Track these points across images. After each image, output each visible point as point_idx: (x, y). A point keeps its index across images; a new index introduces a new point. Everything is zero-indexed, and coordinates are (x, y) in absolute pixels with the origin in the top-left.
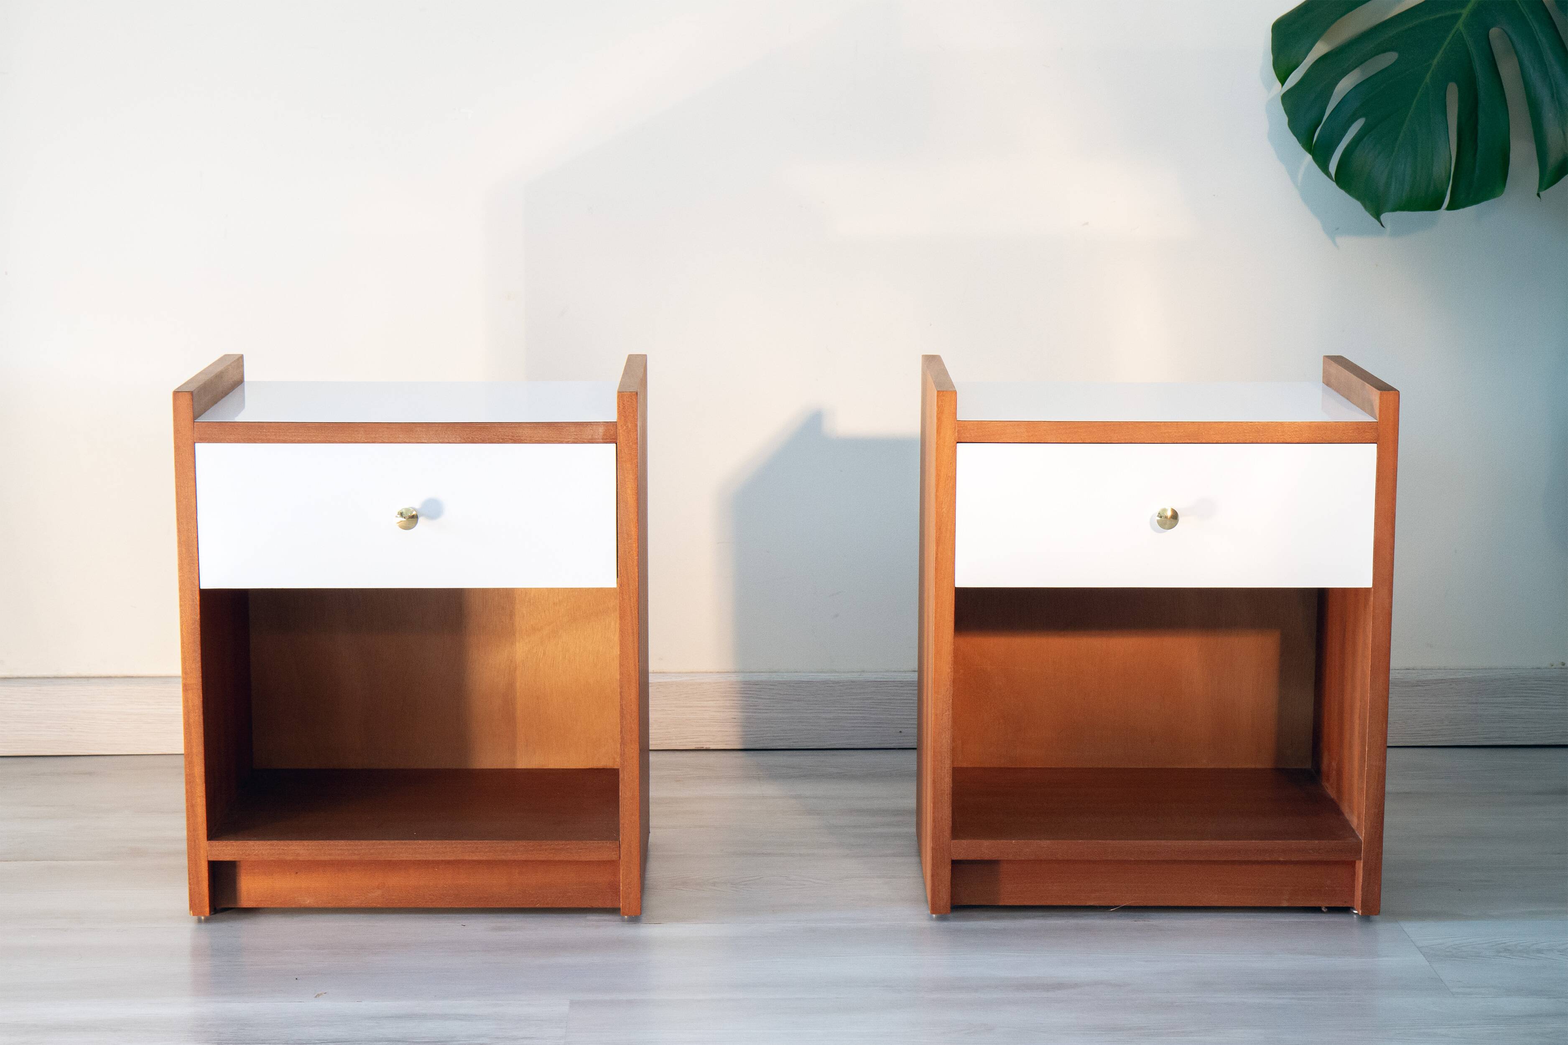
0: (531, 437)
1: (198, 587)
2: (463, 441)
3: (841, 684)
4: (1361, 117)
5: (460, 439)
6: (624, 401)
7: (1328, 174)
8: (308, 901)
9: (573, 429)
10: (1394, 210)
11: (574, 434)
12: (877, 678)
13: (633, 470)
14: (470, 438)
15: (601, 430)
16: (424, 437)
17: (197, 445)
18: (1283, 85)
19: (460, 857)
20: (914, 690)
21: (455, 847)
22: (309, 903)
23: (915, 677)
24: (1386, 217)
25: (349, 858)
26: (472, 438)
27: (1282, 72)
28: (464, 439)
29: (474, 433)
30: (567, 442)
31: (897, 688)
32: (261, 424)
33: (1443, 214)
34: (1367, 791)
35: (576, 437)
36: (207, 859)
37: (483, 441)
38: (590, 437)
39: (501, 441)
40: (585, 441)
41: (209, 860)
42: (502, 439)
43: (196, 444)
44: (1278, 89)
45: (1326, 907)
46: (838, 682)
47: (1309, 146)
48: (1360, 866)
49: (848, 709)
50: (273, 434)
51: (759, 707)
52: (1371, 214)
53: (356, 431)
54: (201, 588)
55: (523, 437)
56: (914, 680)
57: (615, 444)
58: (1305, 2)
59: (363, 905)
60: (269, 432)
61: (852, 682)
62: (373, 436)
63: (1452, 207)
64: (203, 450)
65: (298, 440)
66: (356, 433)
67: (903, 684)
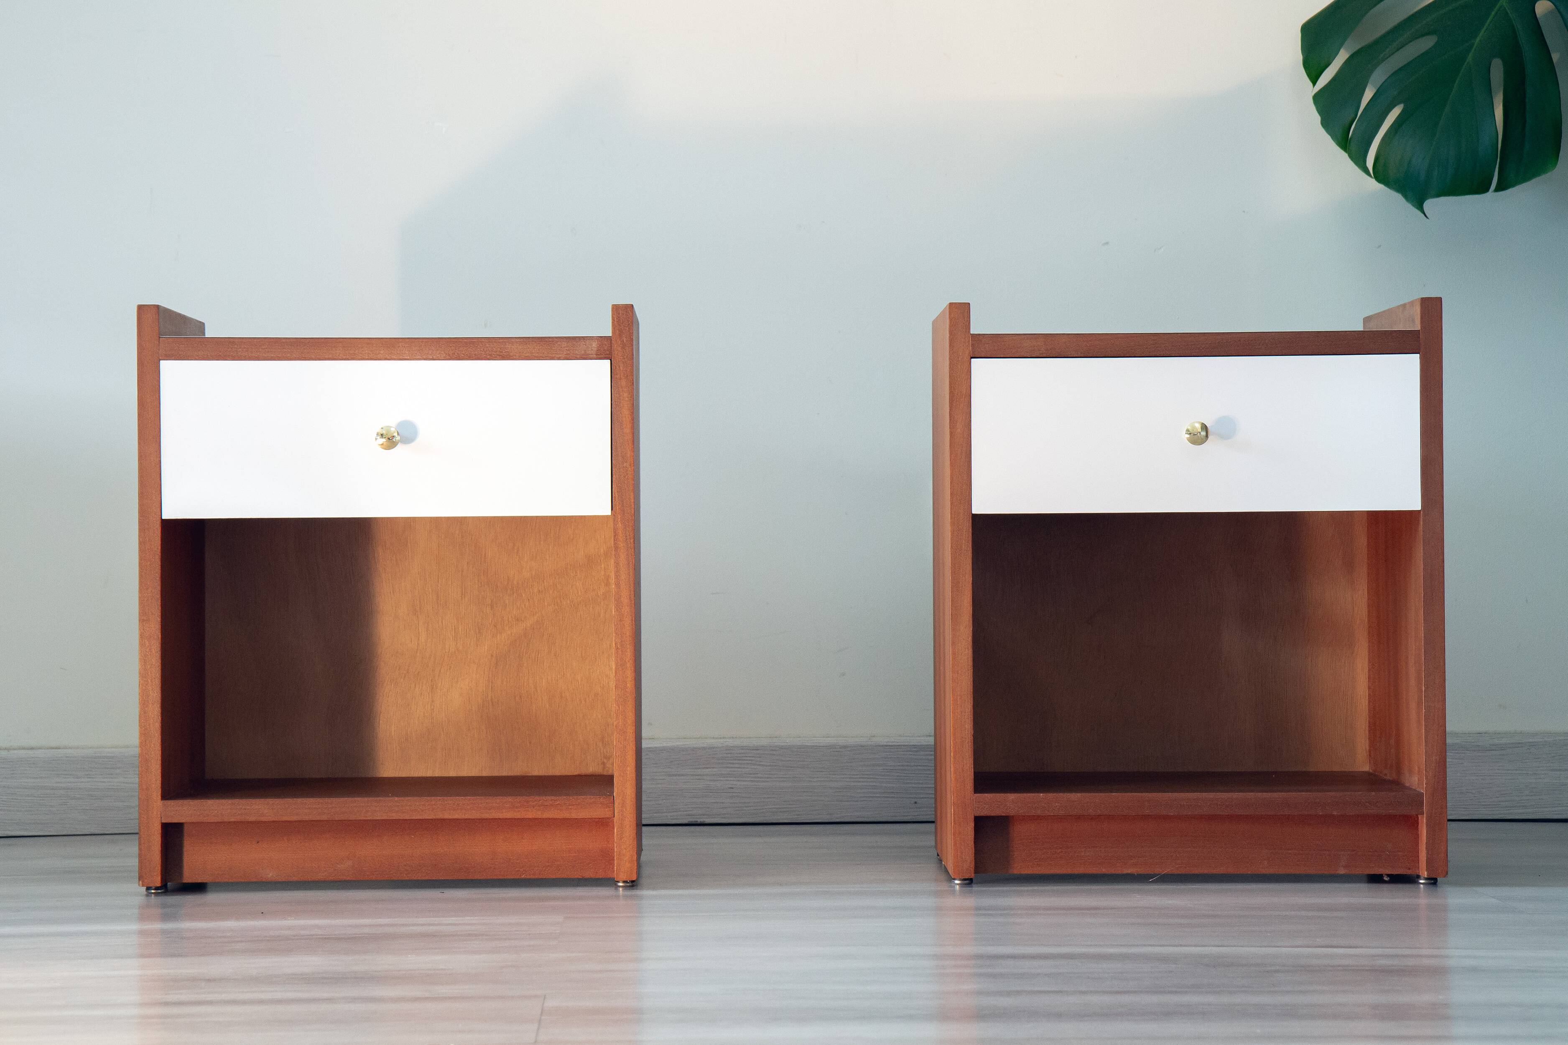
0: (520, 352)
1: (160, 516)
2: (448, 357)
3: (849, 749)
4: (1398, 104)
5: (444, 355)
6: (619, 314)
7: (1366, 171)
8: (271, 874)
9: (564, 344)
10: (1439, 195)
11: (566, 350)
12: (888, 742)
13: (629, 387)
14: (456, 354)
15: (595, 345)
16: (407, 353)
17: (163, 363)
18: (1314, 83)
19: (440, 816)
20: (931, 755)
21: (434, 804)
22: (272, 876)
23: (931, 741)
24: (1430, 204)
25: (318, 818)
26: (458, 354)
27: (1313, 70)
28: (449, 355)
29: (461, 349)
30: (559, 359)
31: (910, 753)
32: (232, 340)
33: (1490, 195)
34: (1426, 737)
35: (569, 353)
36: (159, 822)
37: (470, 358)
38: (583, 352)
39: (489, 357)
40: (578, 356)
41: (163, 822)
42: (489, 355)
43: (161, 361)
44: (1310, 90)
45: (1388, 875)
46: (845, 747)
47: (1344, 143)
48: (1423, 821)
49: (858, 776)
50: (245, 350)
51: (759, 775)
52: (1413, 206)
53: (334, 347)
54: (163, 518)
55: (511, 352)
56: (930, 743)
57: (610, 361)
58: (1334, 2)
59: (331, 878)
60: (241, 348)
61: (862, 746)
62: (351, 352)
63: (1500, 188)
64: (168, 368)
65: (272, 357)
66: (334, 349)
67: (919, 748)
